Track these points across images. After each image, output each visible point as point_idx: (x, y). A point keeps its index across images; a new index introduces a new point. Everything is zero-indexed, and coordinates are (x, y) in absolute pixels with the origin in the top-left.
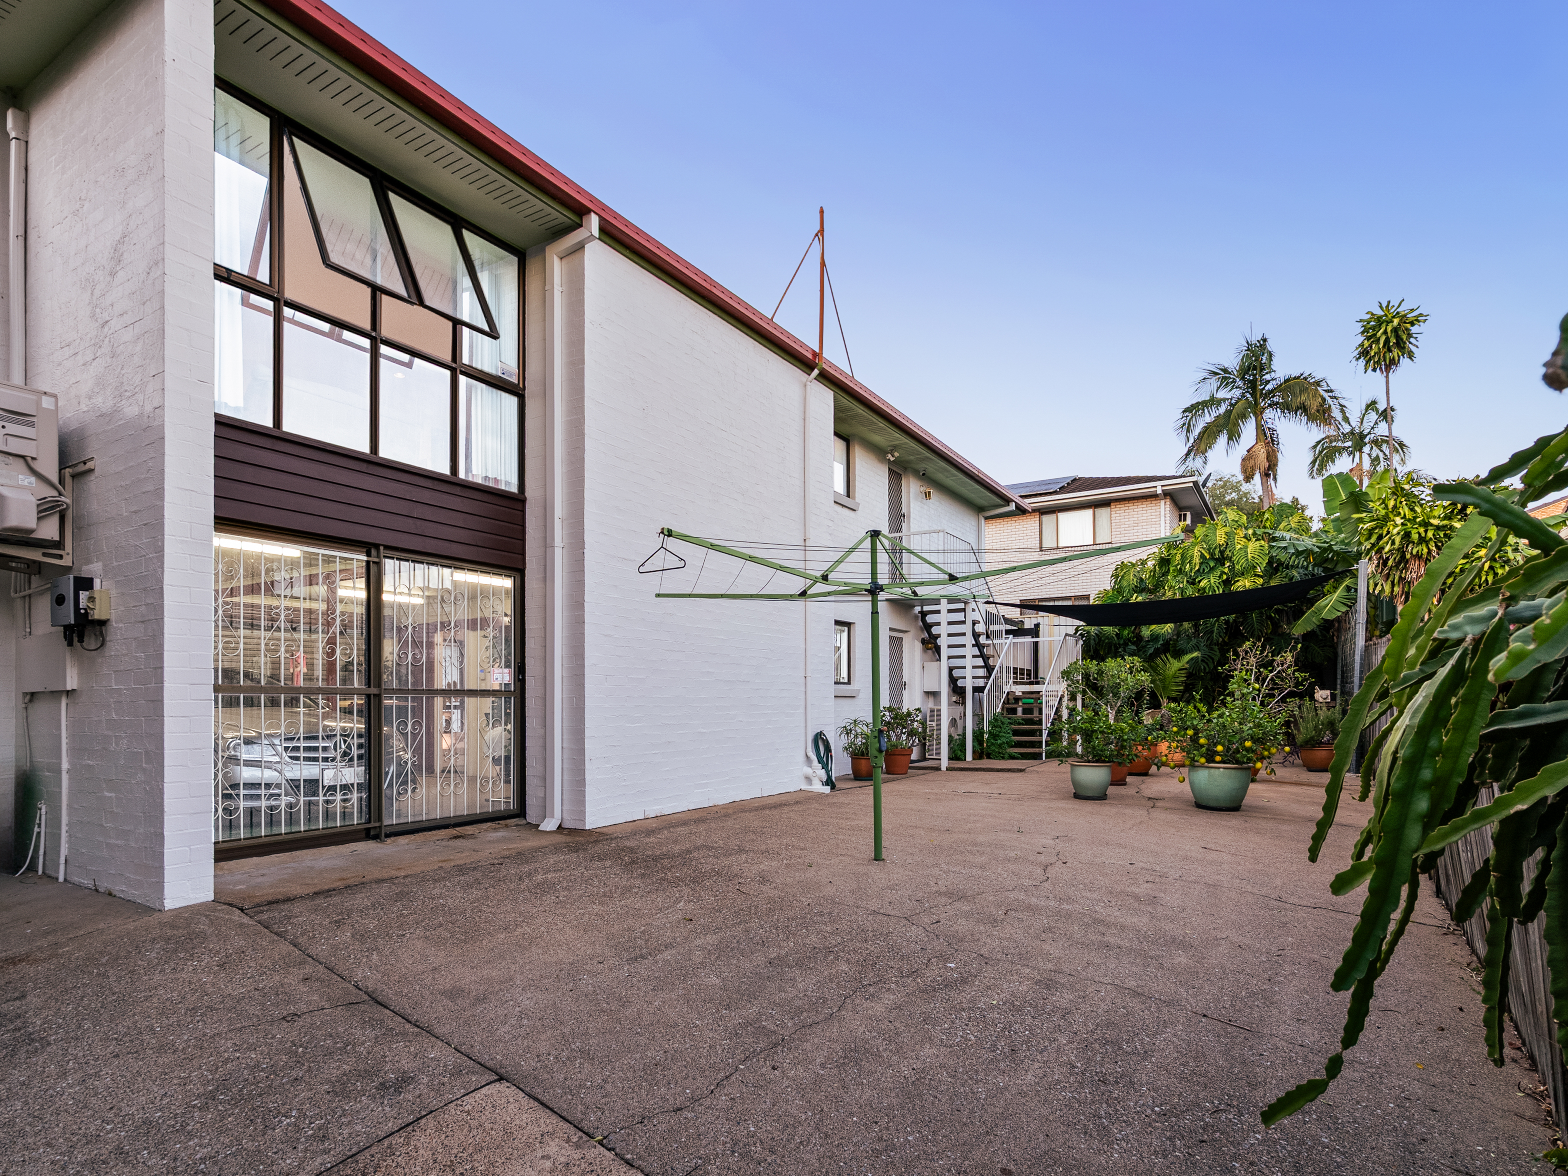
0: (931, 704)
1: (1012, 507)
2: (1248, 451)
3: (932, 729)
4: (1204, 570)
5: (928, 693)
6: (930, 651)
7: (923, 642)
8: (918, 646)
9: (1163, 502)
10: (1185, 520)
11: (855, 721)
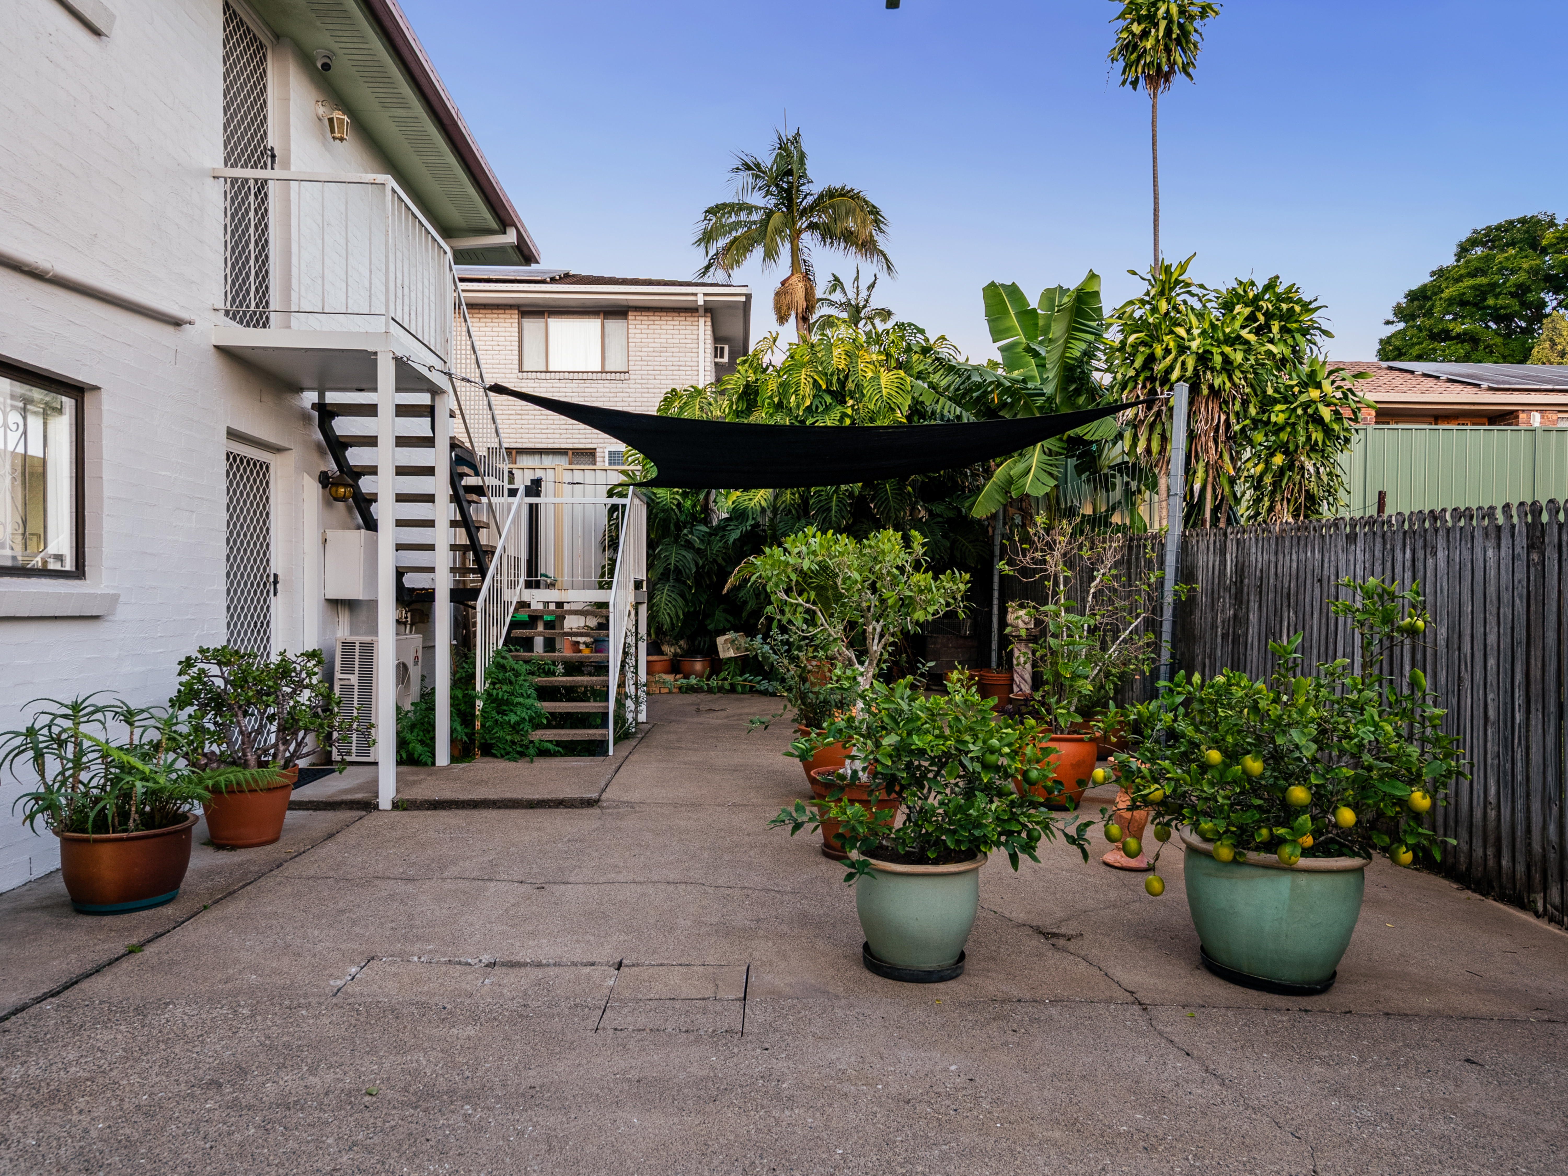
0: (343, 631)
1: (511, 237)
2: (783, 283)
3: (347, 688)
4: (817, 407)
5: (335, 604)
6: (341, 505)
7: (324, 479)
8: (312, 490)
9: (702, 320)
10: (722, 356)
11: (76, 707)
